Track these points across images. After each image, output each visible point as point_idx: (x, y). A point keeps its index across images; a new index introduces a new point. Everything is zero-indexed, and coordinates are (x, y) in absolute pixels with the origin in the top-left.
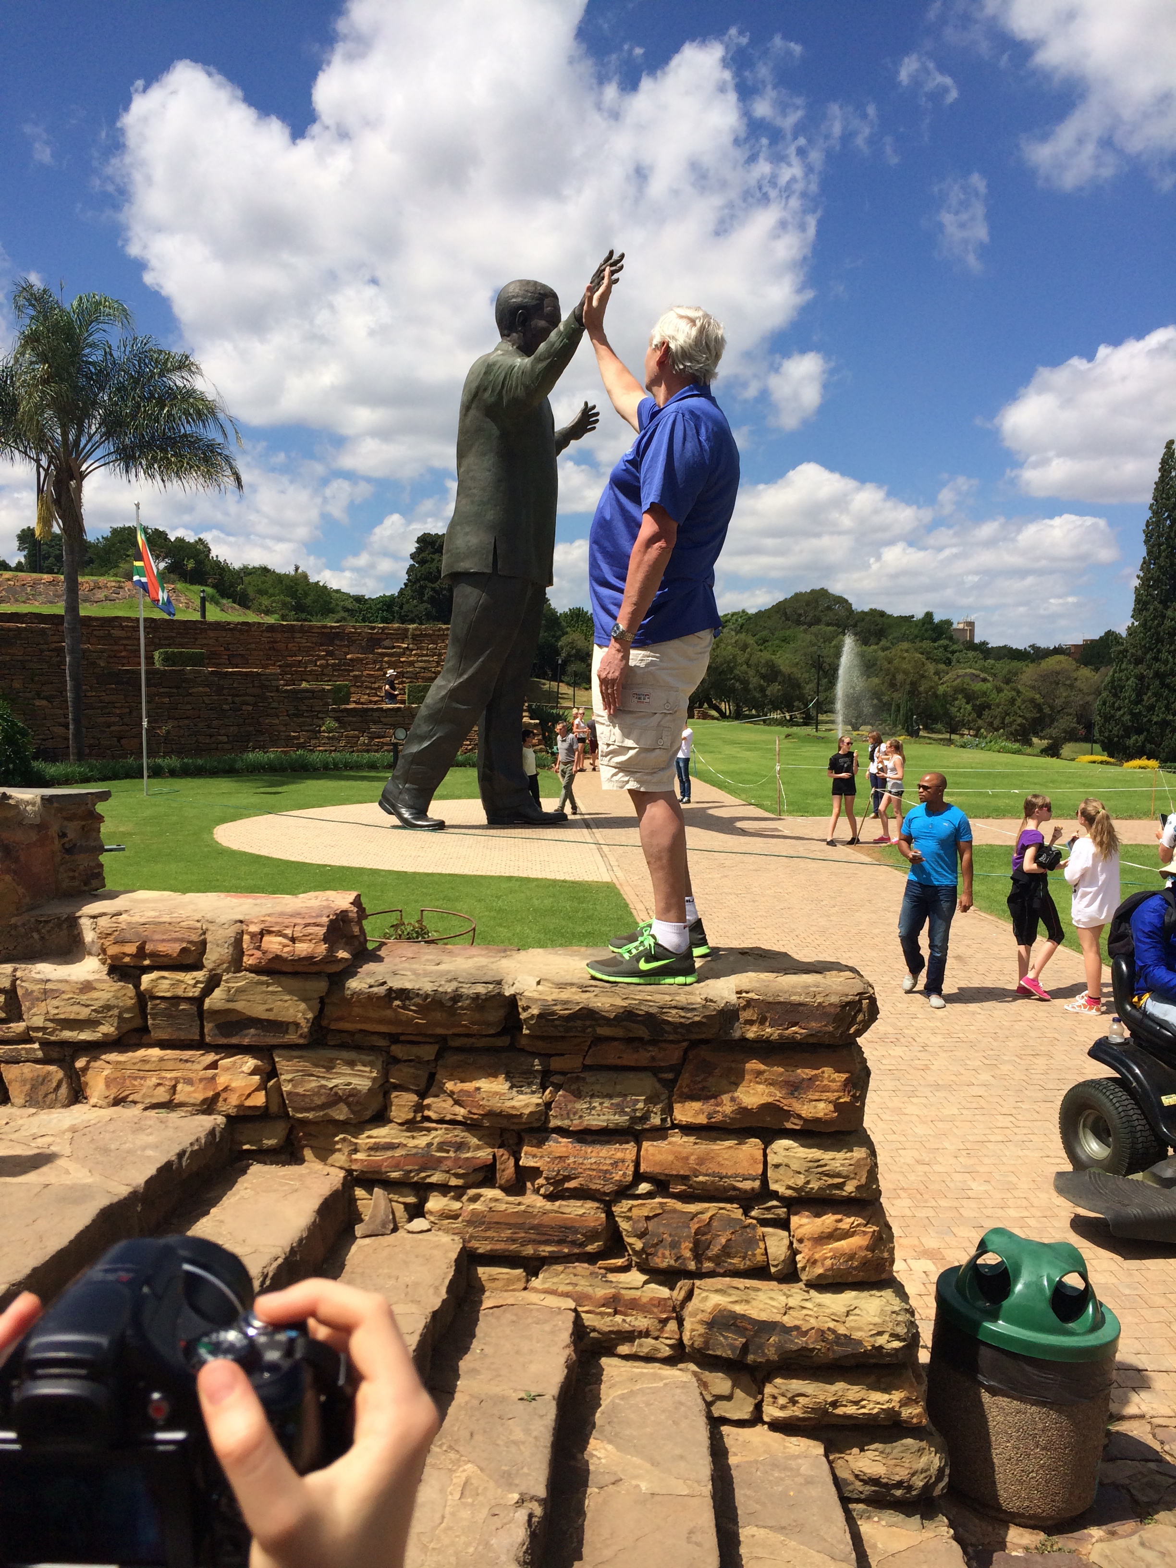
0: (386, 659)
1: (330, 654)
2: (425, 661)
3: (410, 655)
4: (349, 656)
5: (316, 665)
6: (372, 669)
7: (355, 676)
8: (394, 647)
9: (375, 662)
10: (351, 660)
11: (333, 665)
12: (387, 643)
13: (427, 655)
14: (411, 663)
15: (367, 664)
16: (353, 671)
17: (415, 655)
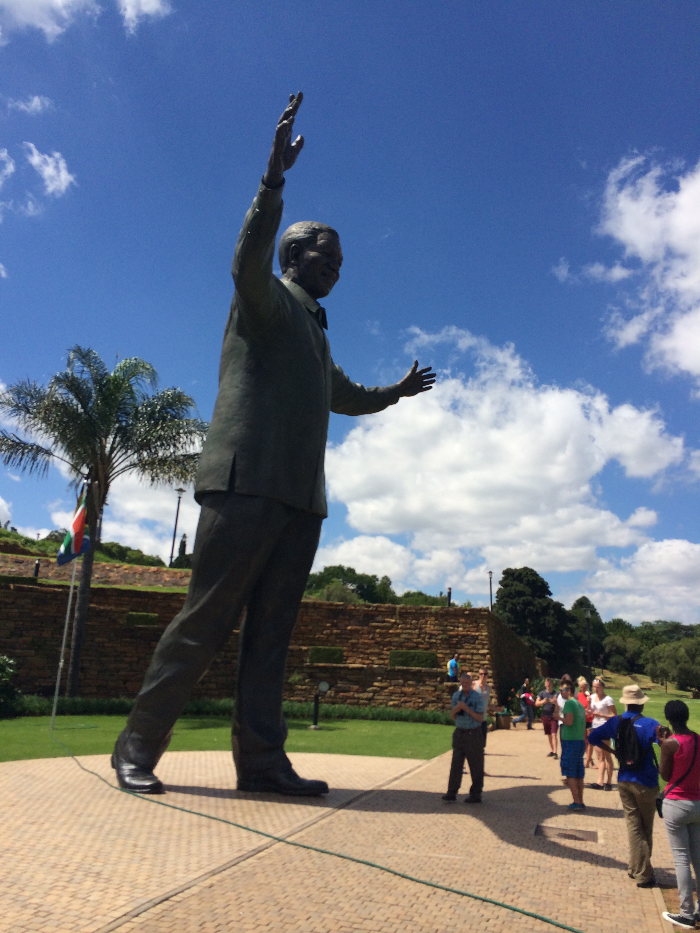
0: (378, 631)
1: (335, 626)
2: (409, 634)
3: (397, 629)
4: (349, 628)
5: (322, 634)
6: (365, 638)
7: (353, 644)
8: (384, 622)
9: (369, 633)
10: (351, 631)
11: (336, 634)
12: (379, 618)
13: (410, 629)
14: (398, 635)
15: (363, 634)
16: (351, 639)
17: (401, 628)
